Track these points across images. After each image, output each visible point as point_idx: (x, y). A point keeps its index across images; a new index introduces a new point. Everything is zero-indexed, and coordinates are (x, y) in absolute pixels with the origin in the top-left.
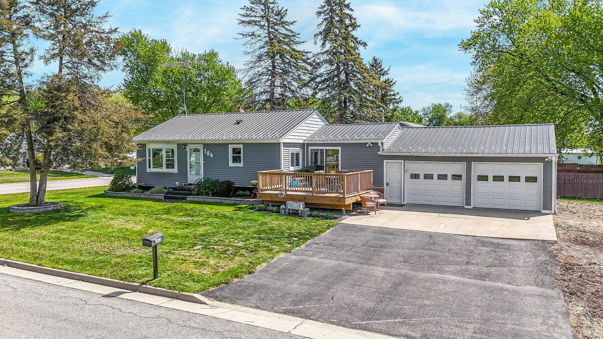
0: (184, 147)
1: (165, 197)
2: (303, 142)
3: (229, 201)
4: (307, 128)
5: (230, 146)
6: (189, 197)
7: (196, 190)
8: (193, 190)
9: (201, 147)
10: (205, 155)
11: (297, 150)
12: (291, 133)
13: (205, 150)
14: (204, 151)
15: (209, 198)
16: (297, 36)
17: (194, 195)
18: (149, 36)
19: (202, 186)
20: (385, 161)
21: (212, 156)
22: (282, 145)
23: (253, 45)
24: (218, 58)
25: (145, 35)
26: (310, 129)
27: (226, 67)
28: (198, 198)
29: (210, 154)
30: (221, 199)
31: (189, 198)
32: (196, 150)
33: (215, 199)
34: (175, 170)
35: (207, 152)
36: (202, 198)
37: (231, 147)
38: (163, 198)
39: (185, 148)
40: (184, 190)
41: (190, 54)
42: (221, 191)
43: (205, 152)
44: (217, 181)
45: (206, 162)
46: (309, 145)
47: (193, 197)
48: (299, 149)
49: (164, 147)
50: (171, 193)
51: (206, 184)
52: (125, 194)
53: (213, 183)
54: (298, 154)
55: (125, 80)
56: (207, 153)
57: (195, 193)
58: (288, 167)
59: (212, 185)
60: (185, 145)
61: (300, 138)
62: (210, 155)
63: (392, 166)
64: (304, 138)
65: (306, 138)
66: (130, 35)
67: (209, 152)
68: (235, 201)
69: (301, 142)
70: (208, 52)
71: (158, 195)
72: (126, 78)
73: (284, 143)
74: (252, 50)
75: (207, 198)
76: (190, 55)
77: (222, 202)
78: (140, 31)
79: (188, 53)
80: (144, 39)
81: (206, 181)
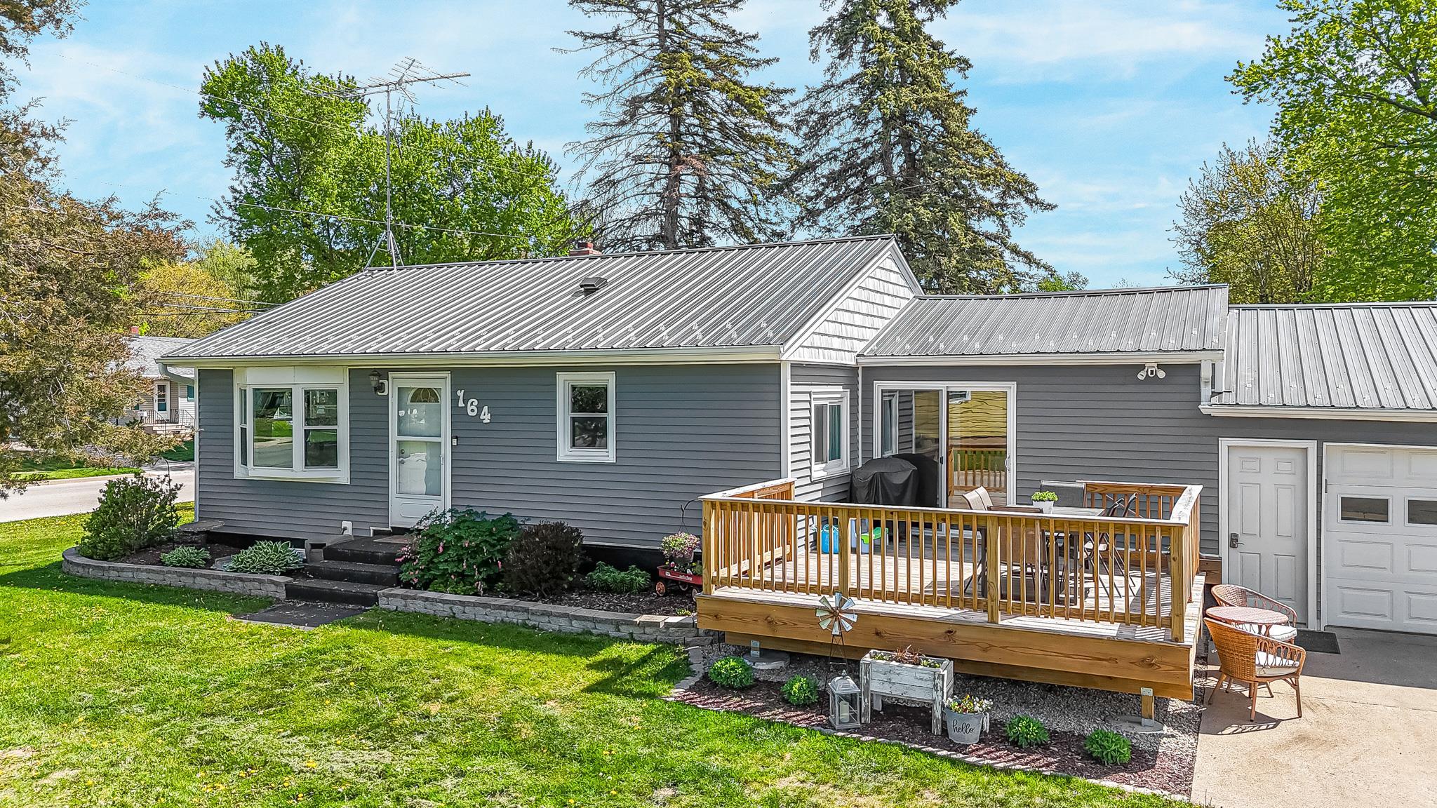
0: (374, 384)
1: (292, 592)
2: (853, 363)
3: (563, 622)
4: (864, 308)
5: (562, 378)
6: (387, 596)
7: (421, 562)
8: (406, 560)
9: (443, 384)
10: (458, 414)
11: (833, 393)
12: (820, 323)
13: (460, 393)
14: (455, 399)
15: (475, 605)
16: (748, 43)
17: (407, 585)
18: (306, 66)
19: (446, 548)
20: (1224, 443)
21: (486, 417)
22: (786, 373)
23: (611, 75)
24: (502, 133)
25: (296, 62)
26: (874, 310)
27: (524, 154)
28: (427, 599)
29: (480, 408)
30: (526, 610)
31: (391, 599)
32: (426, 396)
33: (501, 607)
34: (341, 474)
35: (465, 401)
36: (445, 602)
37: (564, 383)
38: (283, 595)
39: (380, 387)
40: (370, 558)
41: (423, 120)
42: (524, 572)
43: (461, 404)
44: (508, 522)
45: (461, 441)
46: (872, 373)
47: (404, 597)
48: (840, 389)
49: (297, 382)
50: (318, 574)
51: (459, 538)
52: (132, 570)
53: (491, 534)
54: (836, 410)
55: (234, 190)
56: (469, 408)
57: (410, 575)
58: (807, 464)
59: (486, 541)
60: (382, 373)
61: (847, 344)
62: (479, 415)
63: (1255, 465)
64: (859, 347)
65: (864, 344)
66: (248, 60)
67: (476, 403)
68: (590, 625)
69: (849, 360)
70: (473, 115)
71: (261, 582)
72: (236, 184)
73: (795, 366)
74: (609, 89)
75: (463, 603)
76: (424, 122)
77: (531, 623)
78: (280, 50)
79: (419, 119)
80: (289, 71)
81: (465, 519)
